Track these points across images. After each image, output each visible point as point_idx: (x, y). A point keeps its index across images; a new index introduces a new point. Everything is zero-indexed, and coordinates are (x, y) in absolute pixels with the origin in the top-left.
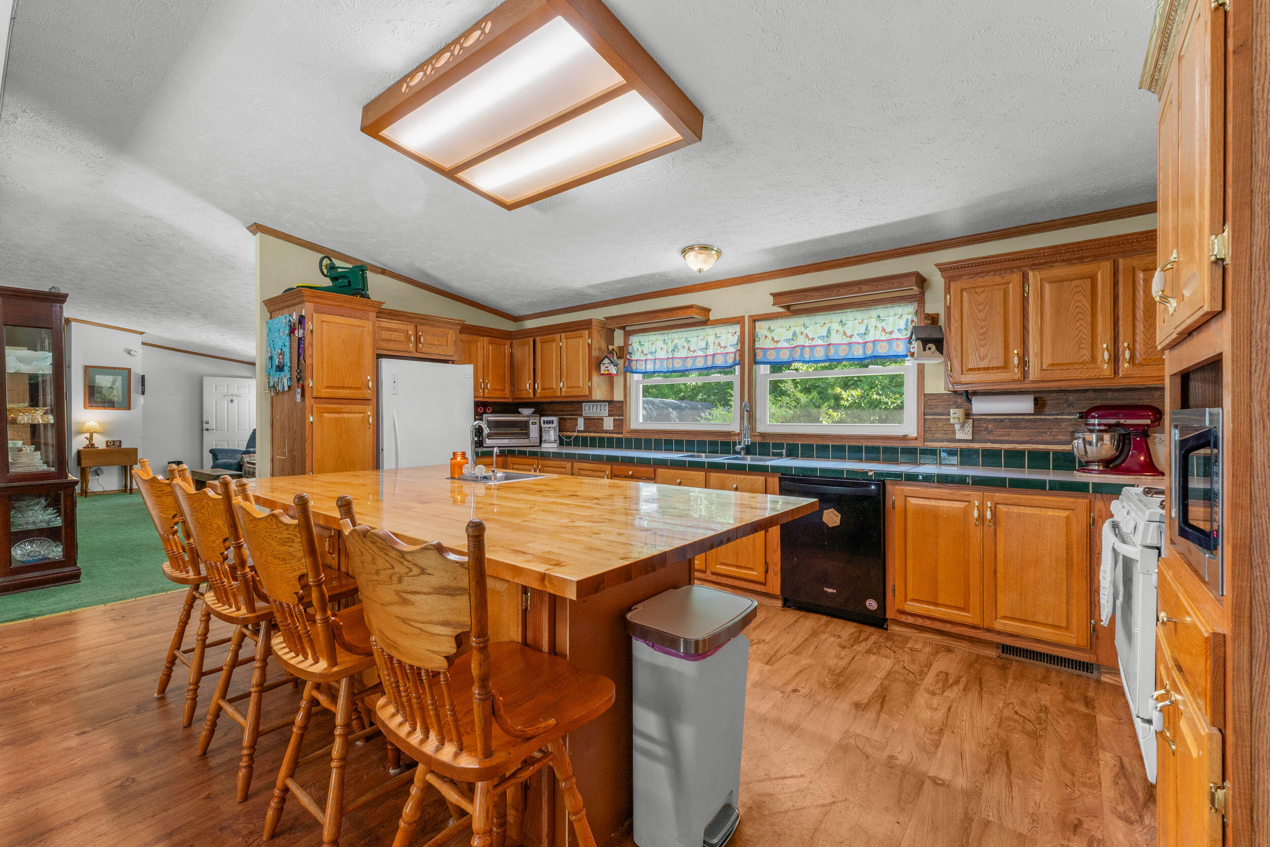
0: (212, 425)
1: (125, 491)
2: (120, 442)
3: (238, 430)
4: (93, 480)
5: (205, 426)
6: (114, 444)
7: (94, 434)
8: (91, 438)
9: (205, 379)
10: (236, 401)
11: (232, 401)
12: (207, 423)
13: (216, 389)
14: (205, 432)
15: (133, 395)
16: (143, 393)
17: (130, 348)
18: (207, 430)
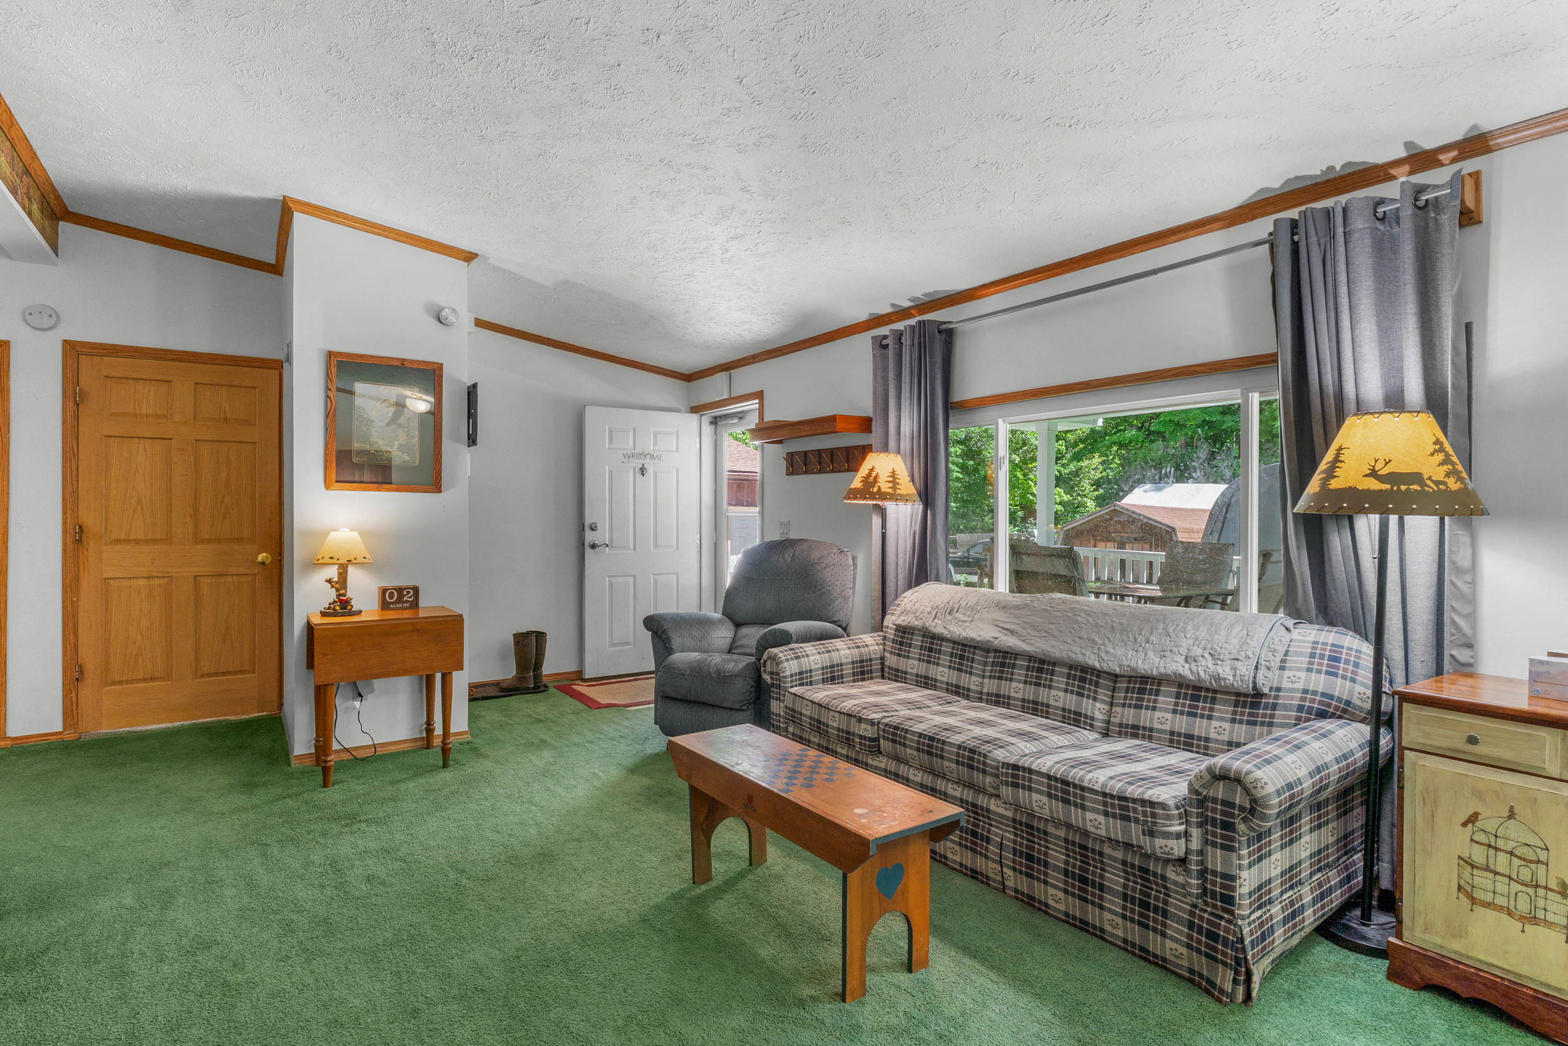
0: (601, 535)
1: (427, 742)
2: (416, 590)
3: (655, 546)
4: (347, 710)
5: (590, 537)
6: (400, 600)
7: (352, 571)
8: (341, 584)
9: (591, 413)
10: (650, 470)
11: (643, 471)
12: (593, 528)
13: (611, 441)
14: (589, 552)
15: (447, 445)
16: (472, 440)
17: (442, 301)
18: (593, 546)
